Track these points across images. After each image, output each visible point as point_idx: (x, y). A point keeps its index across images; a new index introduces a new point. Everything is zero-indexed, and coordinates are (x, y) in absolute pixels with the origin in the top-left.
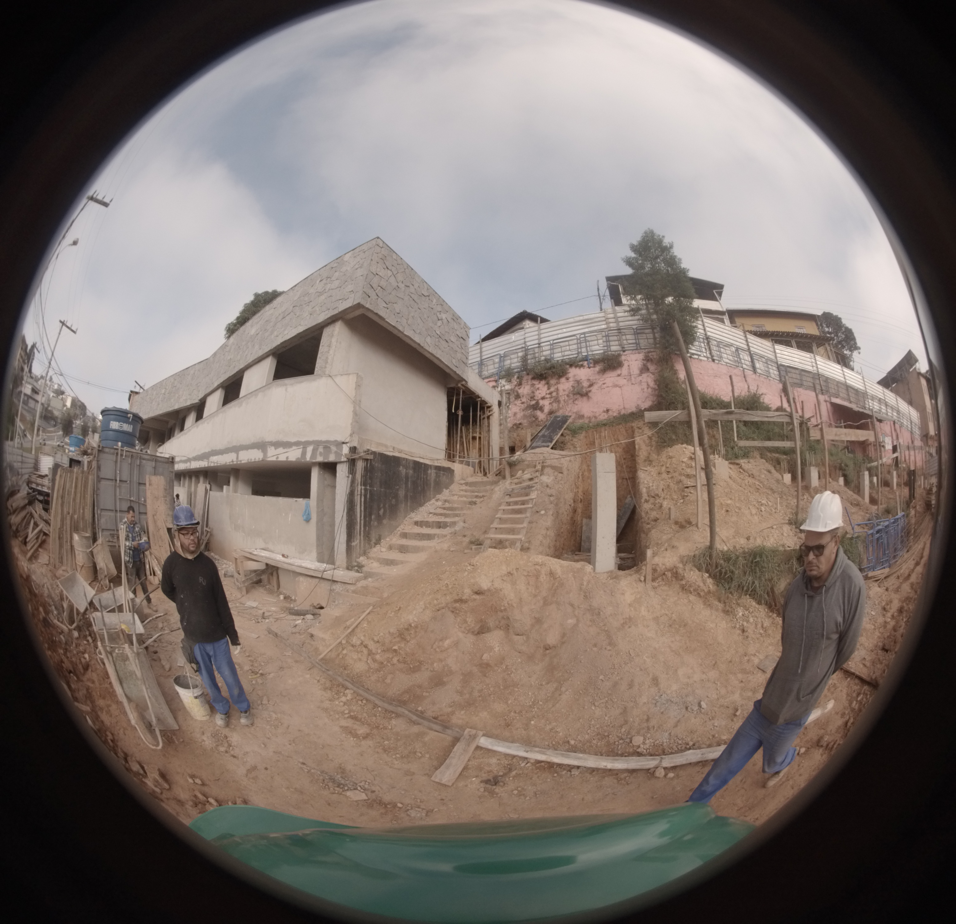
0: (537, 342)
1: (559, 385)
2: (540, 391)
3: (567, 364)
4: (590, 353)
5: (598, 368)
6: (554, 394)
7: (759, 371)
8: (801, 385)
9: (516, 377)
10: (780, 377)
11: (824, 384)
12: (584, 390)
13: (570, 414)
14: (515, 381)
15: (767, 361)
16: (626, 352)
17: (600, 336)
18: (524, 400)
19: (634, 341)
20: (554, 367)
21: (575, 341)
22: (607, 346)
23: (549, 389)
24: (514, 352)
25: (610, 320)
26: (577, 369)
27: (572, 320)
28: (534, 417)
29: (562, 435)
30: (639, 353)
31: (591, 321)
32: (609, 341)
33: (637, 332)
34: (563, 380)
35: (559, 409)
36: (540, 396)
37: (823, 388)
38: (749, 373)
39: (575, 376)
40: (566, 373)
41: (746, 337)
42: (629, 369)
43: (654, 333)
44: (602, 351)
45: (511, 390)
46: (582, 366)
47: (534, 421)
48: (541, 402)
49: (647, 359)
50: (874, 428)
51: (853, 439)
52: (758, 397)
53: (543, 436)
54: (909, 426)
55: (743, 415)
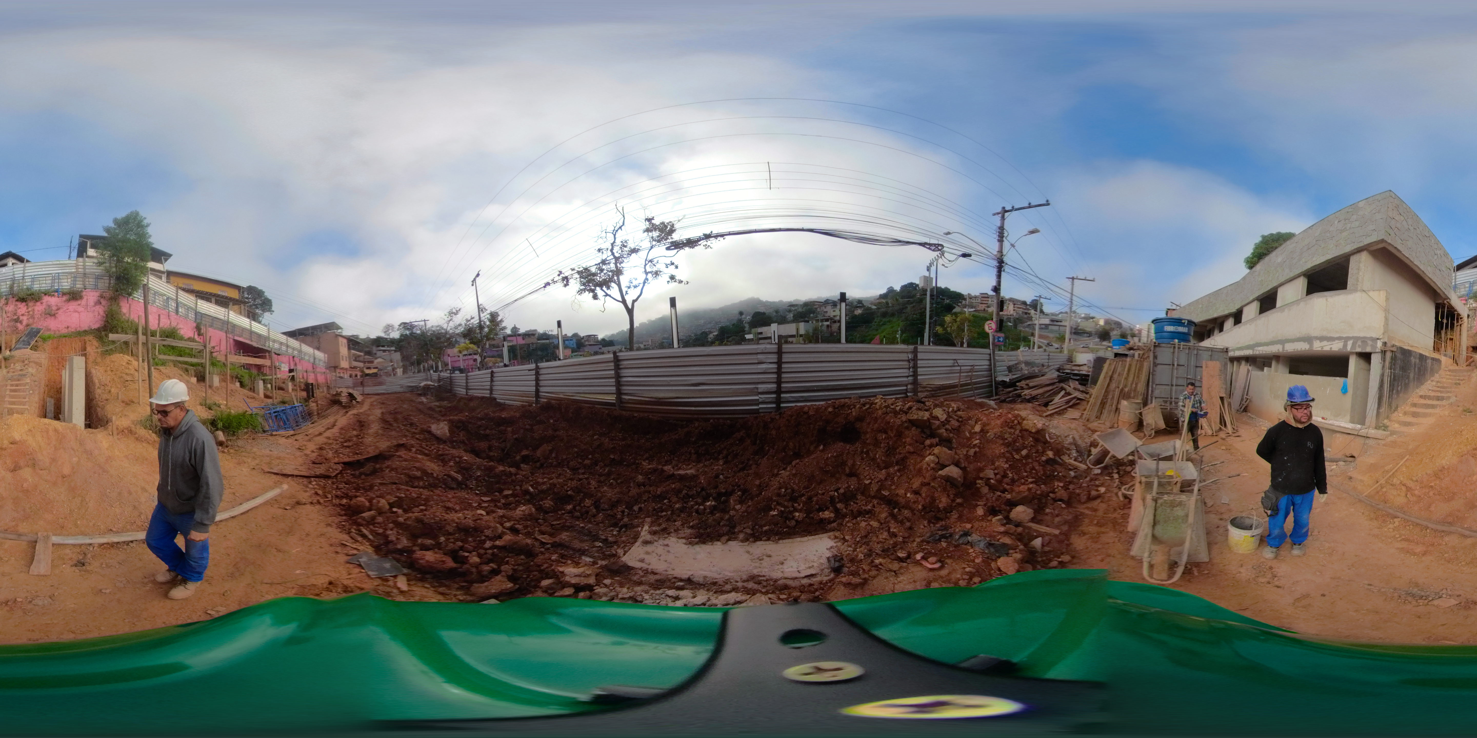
0: (22, 275)
1: (35, 307)
2: (21, 310)
3: (43, 293)
4: (61, 287)
5: (65, 298)
6: (31, 313)
7: (181, 314)
8: (211, 326)
10: (196, 319)
11: (231, 327)
12: (53, 312)
13: (41, 327)
15: (188, 308)
16: (87, 290)
17: (69, 277)
18: (9, 314)
19: (94, 283)
20: (33, 294)
21: (51, 278)
22: (73, 284)
23: (27, 309)
25: (80, 267)
26: (50, 297)
27: (51, 263)
28: (15, 327)
29: (36, 341)
30: (96, 292)
31: (65, 266)
32: (76, 281)
33: (98, 278)
34: (38, 304)
35: (34, 323)
36: (21, 313)
37: (230, 330)
38: (173, 314)
39: (47, 302)
40: (42, 299)
41: (177, 291)
42: (87, 301)
43: (110, 280)
44: (69, 287)
46: (54, 295)
47: (15, 330)
48: (21, 318)
50: (271, 358)
51: (251, 363)
52: (177, 330)
53: (24, 341)
54: (312, 360)
55: (164, 340)
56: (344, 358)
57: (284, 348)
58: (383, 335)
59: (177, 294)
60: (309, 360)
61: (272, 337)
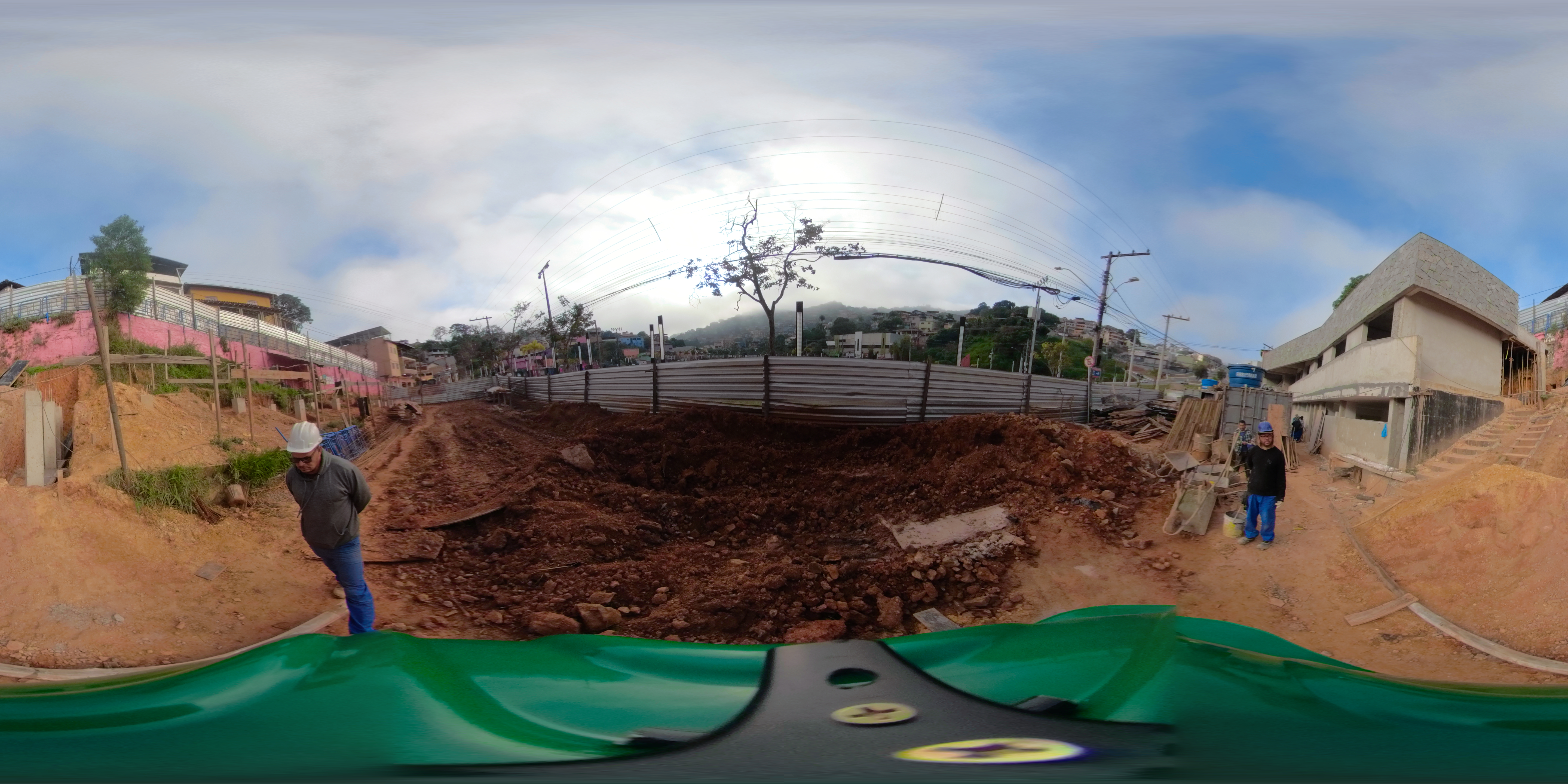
0: (9, 303)
1: (23, 338)
2: (9, 342)
3: (31, 320)
4: (50, 312)
5: (55, 323)
6: (19, 344)
7: (200, 328)
8: (239, 340)
10: (219, 333)
11: (264, 340)
12: (43, 341)
13: (28, 359)
15: (209, 321)
16: (79, 311)
17: (59, 298)
19: (87, 303)
20: (20, 324)
21: (41, 303)
22: (64, 306)
23: (15, 340)
25: (70, 286)
26: (38, 325)
29: (21, 375)
30: (90, 312)
32: (66, 303)
33: (91, 296)
34: (26, 333)
35: (22, 355)
36: (8, 346)
37: (263, 342)
38: (189, 329)
39: (36, 330)
40: (30, 328)
41: (193, 303)
42: (80, 324)
43: (106, 296)
44: (58, 309)
46: (42, 322)
48: (9, 351)
50: (313, 371)
51: (290, 377)
52: (193, 347)
54: (360, 370)
56: (395, 366)
57: (327, 359)
58: (433, 339)
59: (193, 306)
60: (357, 371)
61: (312, 346)
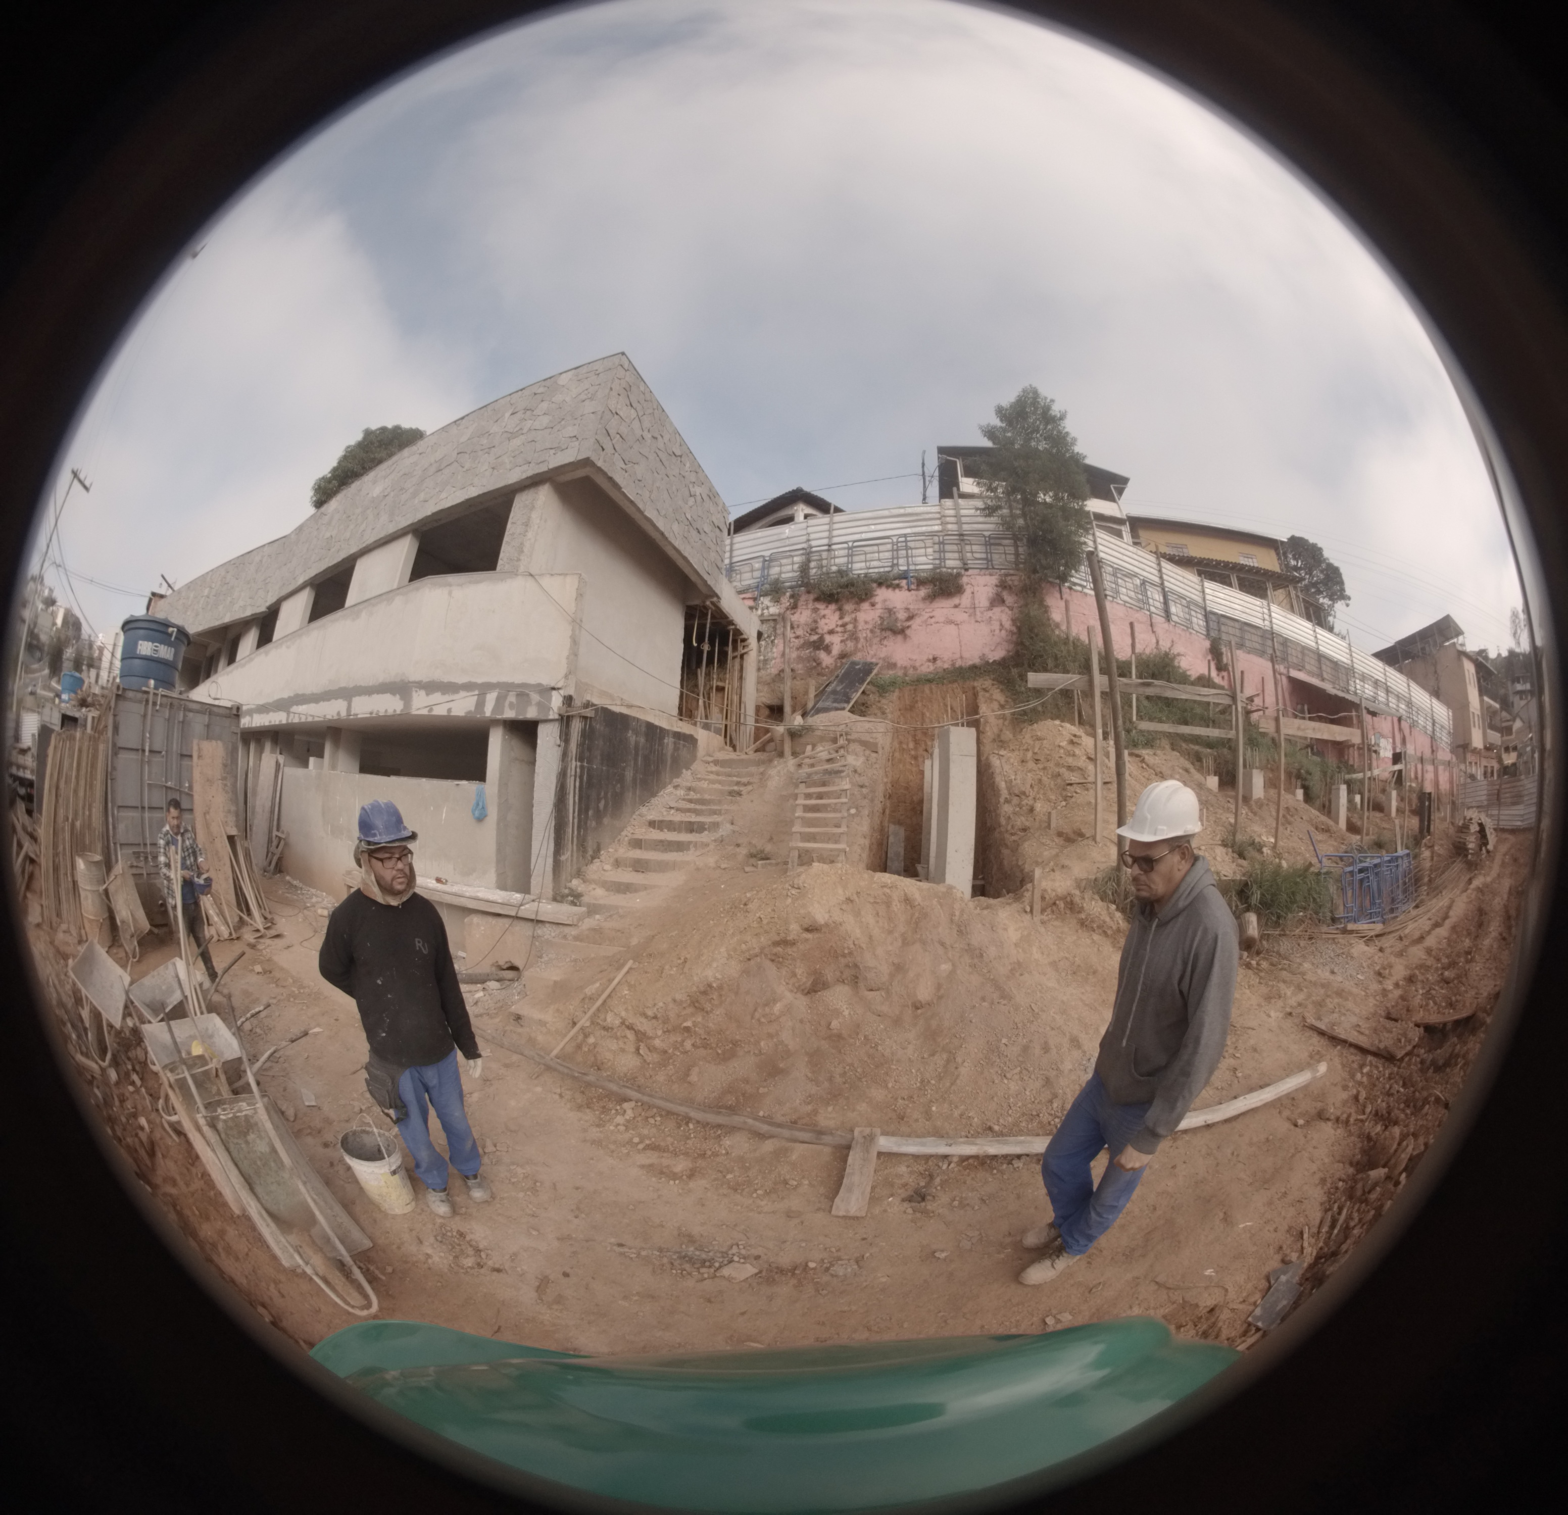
0: (826, 541)
1: (858, 614)
2: (827, 621)
3: (874, 581)
4: (912, 567)
5: (923, 592)
6: (850, 627)
7: (1174, 618)
8: (1241, 646)
9: (788, 594)
10: (1208, 630)
11: (1281, 648)
12: (899, 625)
13: (874, 660)
14: (786, 601)
15: (1189, 605)
16: (970, 572)
17: (929, 543)
18: (800, 632)
19: (984, 556)
20: (853, 585)
21: (889, 547)
22: (940, 559)
23: (841, 618)
24: (789, 554)
25: (948, 519)
26: (890, 590)
27: (886, 513)
28: (814, 660)
29: (863, 692)
30: (991, 575)
31: (916, 518)
32: (944, 552)
33: (990, 542)
34: (865, 606)
35: (856, 650)
36: (826, 629)
37: (1278, 653)
38: (1159, 620)
39: (885, 601)
40: (872, 596)
41: (1159, 564)
42: (973, 598)
43: (1016, 547)
44: (931, 567)
45: (779, 615)
46: (898, 586)
47: (815, 667)
48: (828, 639)
49: (1003, 585)
50: (1361, 725)
51: (1326, 737)
52: (1173, 660)
53: (834, 692)
54: (1430, 727)
55: (1148, 685)
57: (1379, 694)
59: (1162, 573)
60: (1425, 728)
61: (1359, 667)
